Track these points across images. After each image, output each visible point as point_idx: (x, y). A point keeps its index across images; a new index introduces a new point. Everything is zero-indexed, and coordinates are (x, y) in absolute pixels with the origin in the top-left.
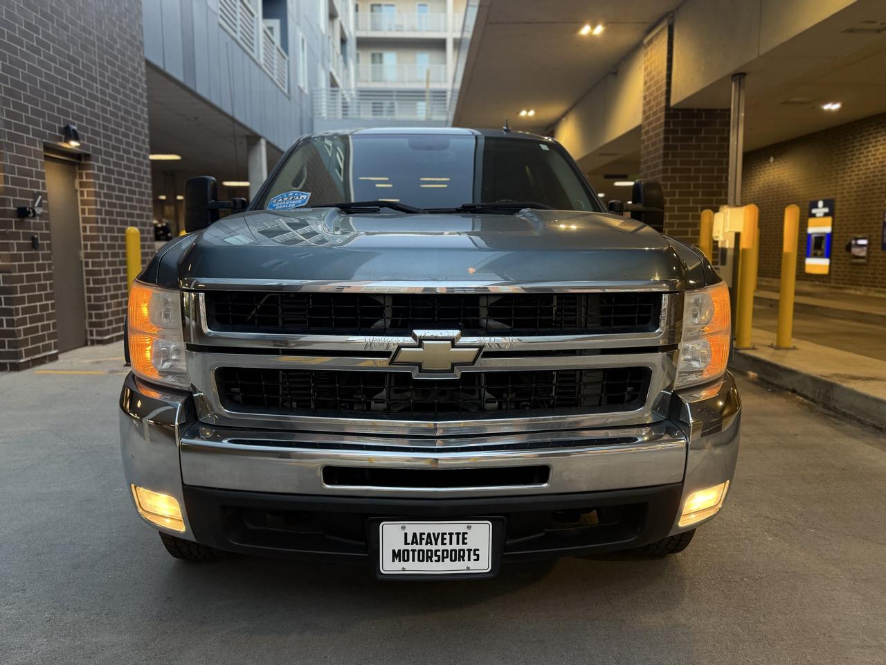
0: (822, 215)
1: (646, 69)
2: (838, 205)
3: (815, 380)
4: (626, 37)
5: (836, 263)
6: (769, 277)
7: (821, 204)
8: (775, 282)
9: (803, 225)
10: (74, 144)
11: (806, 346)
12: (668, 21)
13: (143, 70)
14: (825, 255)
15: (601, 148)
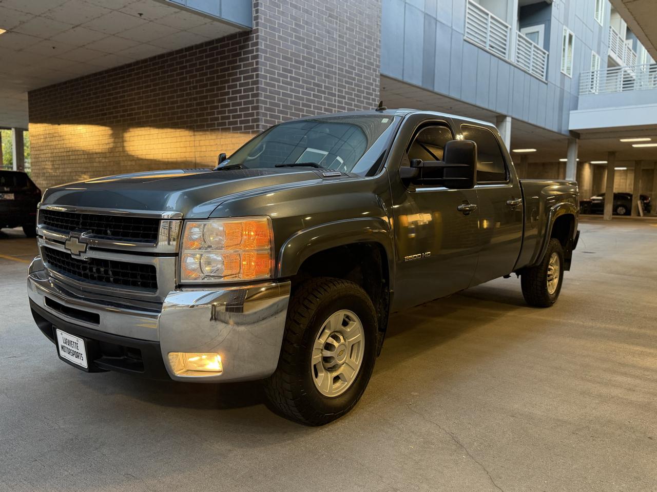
13: (378, 83)
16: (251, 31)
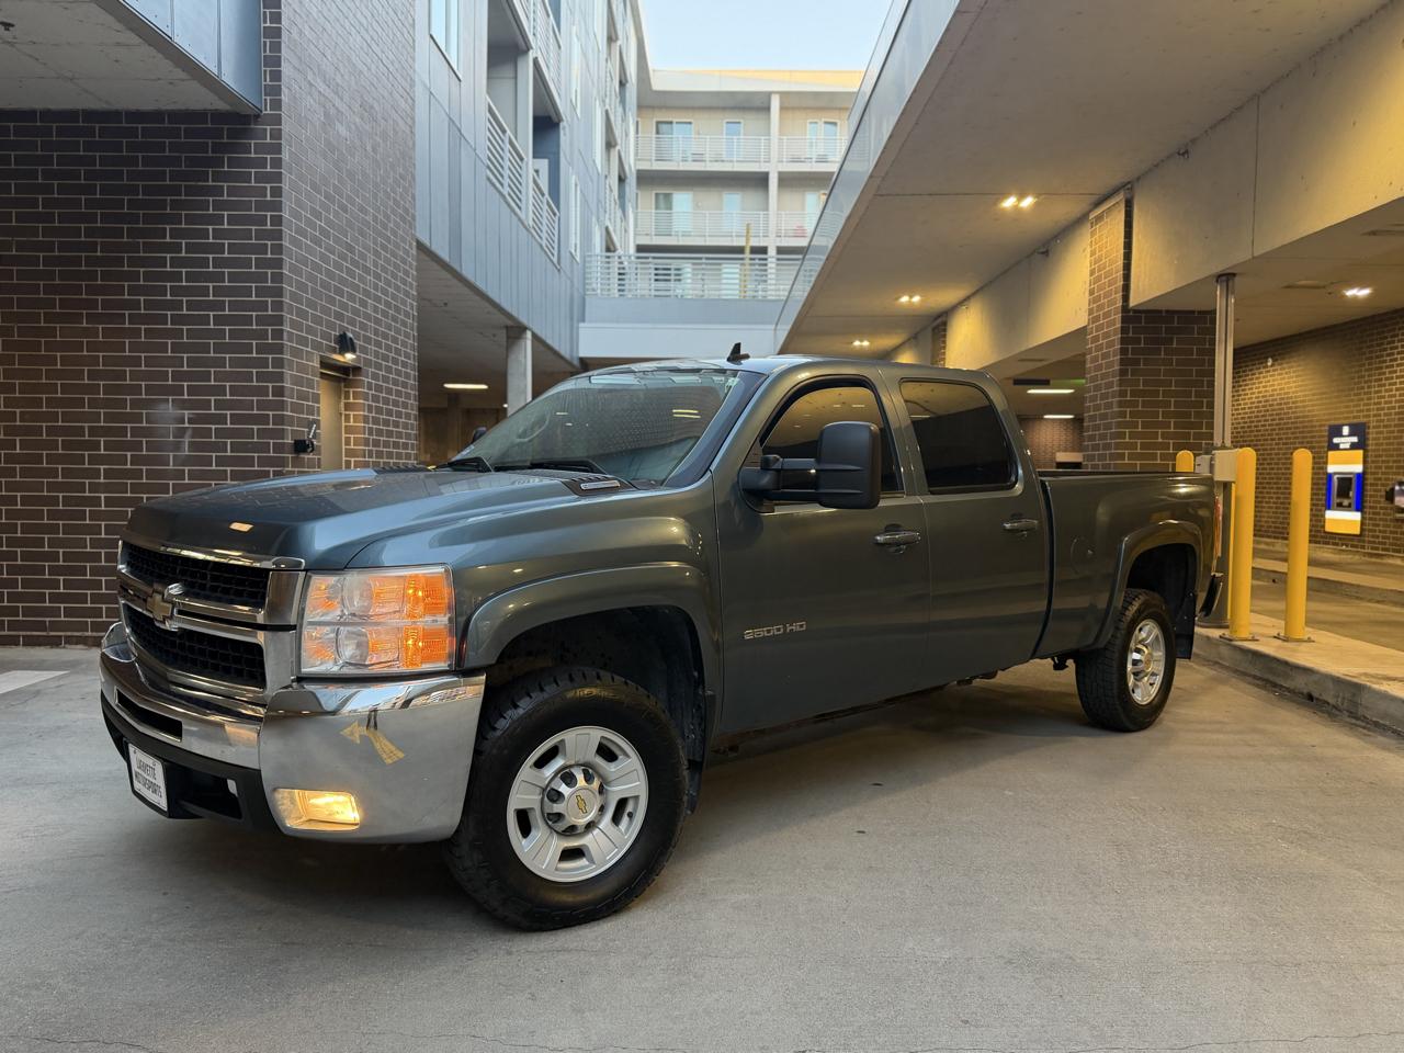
0: (1348, 446)
1: (1093, 254)
2: (1372, 434)
3: (1337, 681)
4: (1064, 210)
5: (1370, 519)
6: (1269, 537)
7: (1346, 430)
8: (1279, 545)
9: (1319, 463)
10: (349, 356)
11: (1324, 638)
12: (1127, 194)
13: (414, 252)
14: (1353, 506)
15: (1022, 352)
16: (257, 116)
